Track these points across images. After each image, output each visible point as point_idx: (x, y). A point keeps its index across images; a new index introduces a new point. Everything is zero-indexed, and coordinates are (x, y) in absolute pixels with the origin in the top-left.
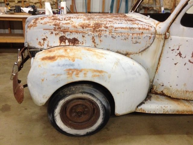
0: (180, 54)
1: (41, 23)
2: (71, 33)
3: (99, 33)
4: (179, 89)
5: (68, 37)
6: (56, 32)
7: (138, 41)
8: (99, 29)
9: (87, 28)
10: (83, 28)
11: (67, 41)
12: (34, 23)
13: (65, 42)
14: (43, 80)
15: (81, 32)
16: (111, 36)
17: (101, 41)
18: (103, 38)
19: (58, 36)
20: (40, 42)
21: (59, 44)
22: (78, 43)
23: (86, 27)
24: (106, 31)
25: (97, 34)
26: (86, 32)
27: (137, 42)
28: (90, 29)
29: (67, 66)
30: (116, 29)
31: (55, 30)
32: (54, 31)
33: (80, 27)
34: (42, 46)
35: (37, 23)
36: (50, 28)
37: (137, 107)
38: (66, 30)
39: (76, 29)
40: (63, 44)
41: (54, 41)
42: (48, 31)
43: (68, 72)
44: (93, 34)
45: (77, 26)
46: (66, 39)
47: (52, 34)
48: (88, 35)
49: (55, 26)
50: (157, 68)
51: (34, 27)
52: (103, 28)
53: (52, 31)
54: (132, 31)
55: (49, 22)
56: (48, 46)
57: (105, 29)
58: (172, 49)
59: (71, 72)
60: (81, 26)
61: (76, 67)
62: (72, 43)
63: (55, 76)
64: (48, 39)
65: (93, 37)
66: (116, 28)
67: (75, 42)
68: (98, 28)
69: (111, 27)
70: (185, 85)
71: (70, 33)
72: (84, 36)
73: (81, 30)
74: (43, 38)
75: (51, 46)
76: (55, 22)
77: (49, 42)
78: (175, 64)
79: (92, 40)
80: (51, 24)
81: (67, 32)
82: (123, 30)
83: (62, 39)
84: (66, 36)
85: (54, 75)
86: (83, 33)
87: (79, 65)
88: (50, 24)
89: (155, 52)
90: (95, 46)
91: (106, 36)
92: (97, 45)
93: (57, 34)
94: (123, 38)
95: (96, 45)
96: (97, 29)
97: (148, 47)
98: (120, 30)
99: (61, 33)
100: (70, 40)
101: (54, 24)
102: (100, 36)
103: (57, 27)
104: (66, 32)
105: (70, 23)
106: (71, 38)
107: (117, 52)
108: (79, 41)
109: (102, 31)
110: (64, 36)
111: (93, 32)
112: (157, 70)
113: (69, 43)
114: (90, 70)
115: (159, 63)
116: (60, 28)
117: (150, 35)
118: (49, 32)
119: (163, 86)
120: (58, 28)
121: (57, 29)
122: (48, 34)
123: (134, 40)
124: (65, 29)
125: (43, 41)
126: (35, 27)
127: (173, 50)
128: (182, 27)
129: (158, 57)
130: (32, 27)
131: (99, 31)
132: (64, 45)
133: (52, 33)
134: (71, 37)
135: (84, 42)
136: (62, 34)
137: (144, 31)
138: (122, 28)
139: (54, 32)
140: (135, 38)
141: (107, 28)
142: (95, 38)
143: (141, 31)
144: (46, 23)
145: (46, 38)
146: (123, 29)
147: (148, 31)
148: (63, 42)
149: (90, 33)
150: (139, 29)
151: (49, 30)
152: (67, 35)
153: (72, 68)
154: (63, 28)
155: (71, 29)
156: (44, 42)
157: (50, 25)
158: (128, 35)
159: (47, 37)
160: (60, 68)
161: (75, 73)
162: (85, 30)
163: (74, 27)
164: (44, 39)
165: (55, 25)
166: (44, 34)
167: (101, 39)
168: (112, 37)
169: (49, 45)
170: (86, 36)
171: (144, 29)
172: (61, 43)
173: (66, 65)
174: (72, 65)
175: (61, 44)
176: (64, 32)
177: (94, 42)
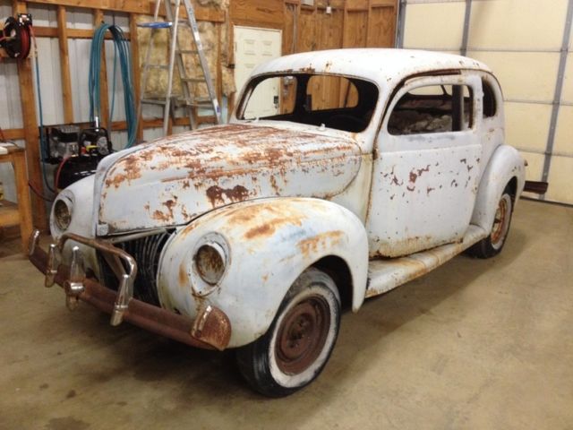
0: (395, 180)
1: (153, 168)
2: (229, 176)
3: (280, 167)
4: (400, 239)
5: (225, 187)
6: (197, 181)
7: (341, 169)
8: (280, 159)
9: (259, 162)
10: (250, 162)
11: (224, 196)
12: (131, 171)
13: (220, 198)
14: (265, 278)
15: (249, 172)
16: (301, 168)
17: (286, 181)
18: (289, 176)
19: (203, 190)
20: (158, 213)
21: (210, 206)
22: (246, 195)
23: (256, 159)
24: (291, 161)
25: (277, 170)
26: (259, 170)
27: (339, 173)
28: (263, 161)
29: (297, 237)
30: (307, 155)
31: (193, 178)
32: (190, 180)
33: (244, 162)
34: (168, 220)
35: (139, 169)
36: (179, 176)
37: (367, 288)
38: (217, 174)
39: (239, 167)
40: (218, 203)
41: (196, 200)
42: (176, 182)
43: (303, 248)
44: (270, 170)
45: (238, 160)
46: (222, 191)
47: (187, 188)
48: (263, 175)
49: (190, 169)
50: (368, 212)
51: (132, 181)
52: (285, 157)
53: (186, 180)
54: (330, 155)
55: (172, 163)
56: (186, 216)
57: (289, 158)
58: (384, 174)
59: (305, 246)
60: (245, 159)
61: (309, 234)
62: (236, 197)
63: (285, 262)
64: (179, 201)
65: (272, 177)
66: (305, 154)
67: (240, 193)
68: (277, 158)
69: (297, 152)
70: (406, 229)
71: (226, 177)
72: (255, 179)
73: (248, 166)
74: (165, 201)
75: (195, 214)
76: (188, 160)
77: (183, 206)
78: (392, 198)
79: (270, 184)
80: (179, 165)
81: (221, 175)
82: (316, 156)
83: (213, 194)
84: (220, 186)
85: (283, 260)
86: (253, 172)
87: (311, 229)
88: (175, 166)
89: (364, 184)
90: (277, 194)
91: (293, 171)
92: (281, 190)
93: (200, 184)
94: (320, 168)
95: (278, 191)
96: (276, 161)
97: (354, 178)
98: (312, 156)
99: (208, 180)
100: (229, 193)
101: (186, 164)
102: (283, 173)
103: (196, 170)
104: (218, 177)
105: (221, 157)
106: (232, 188)
107: (313, 197)
108: (247, 191)
109: (284, 162)
110: (216, 187)
111: (270, 167)
112: (367, 215)
113: (231, 199)
114: (327, 233)
115: (369, 203)
116: (202, 171)
117: (354, 157)
118: (178, 185)
119: (378, 240)
120: (198, 172)
121: (195, 175)
122: (176, 188)
123: (335, 169)
124: (214, 172)
125: (166, 207)
126: (135, 178)
127: (386, 176)
128: (391, 137)
129: (368, 191)
130: (126, 180)
131: (280, 163)
132: (222, 204)
133: (187, 185)
134: (231, 185)
135: (258, 190)
136: (210, 183)
137: (346, 152)
138: (314, 152)
139: (192, 183)
140: (337, 166)
141: (290, 155)
142: (276, 178)
143: (342, 152)
144: (166, 167)
145: (174, 200)
146: (316, 154)
147: (350, 151)
148: (217, 201)
149: (265, 169)
150: (338, 148)
151: (177, 179)
152: (223, 183)
153: (304, 237)
154: (211, 170)
155: (228, 168)
156: (171, 211)
157: (178, 168)
158: (326, 162)
159: (176, 198)
160: (287, 243)
161: (311, 246)
162: (256, 165)
163: (233, 163)
164: (169, 203)
165: (190, 166)
166: (165, 192)
167: (287, 177)
168: (304, 170)
169: (187, 213)
170: (259, 176)
171: (344, 148)
172: (213, 202)
173: (295, 234)
174: (303, 232)
175: (216, 205)
176: (214, 178)
177: (274, 186)
